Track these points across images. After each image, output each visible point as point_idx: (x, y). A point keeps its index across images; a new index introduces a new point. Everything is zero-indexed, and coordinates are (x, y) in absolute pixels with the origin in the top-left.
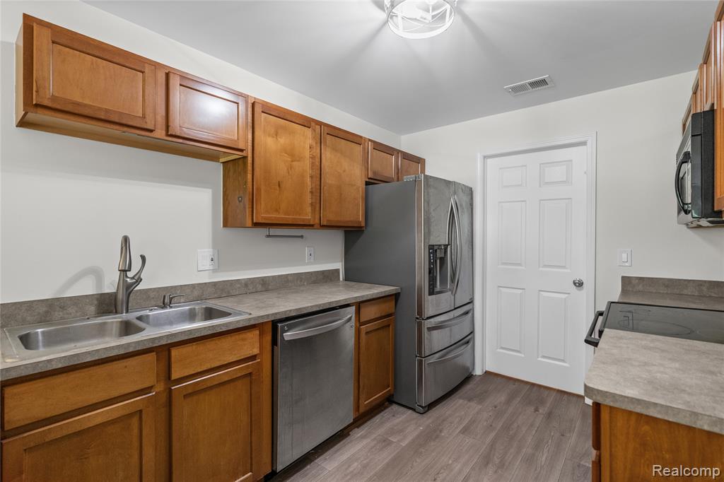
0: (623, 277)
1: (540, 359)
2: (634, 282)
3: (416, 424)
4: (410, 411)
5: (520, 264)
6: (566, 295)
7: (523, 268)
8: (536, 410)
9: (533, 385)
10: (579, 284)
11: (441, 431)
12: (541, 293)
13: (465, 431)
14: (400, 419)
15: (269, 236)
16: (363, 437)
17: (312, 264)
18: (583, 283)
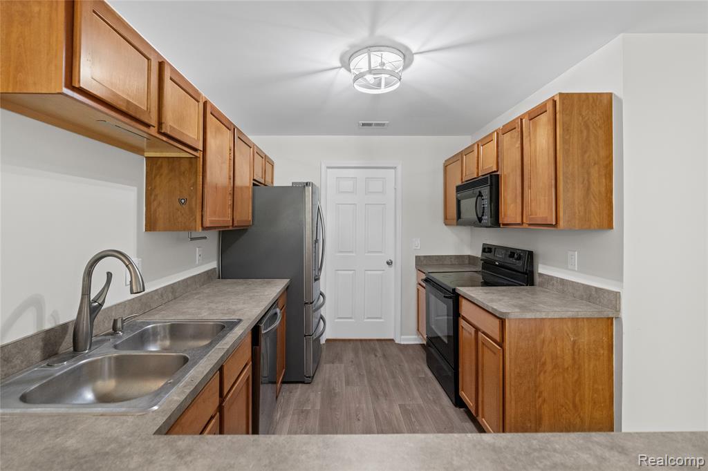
0: (416, 257)
1: (366, 320)
2: (422, 259)
3: (313, 392)
4: (300, 385)
5: (351, 252)
6: (382, 272)
7: (354, 254)
8: (376, 356)
9: (361, 340)
10: (389, 263)
11: (334, 389)
12: (367, 272)
13: (348, 383)
14: (298, 393)
15: (192, 239)
16: (284, 416)
17: (202, 264)
18: (392, 263)
